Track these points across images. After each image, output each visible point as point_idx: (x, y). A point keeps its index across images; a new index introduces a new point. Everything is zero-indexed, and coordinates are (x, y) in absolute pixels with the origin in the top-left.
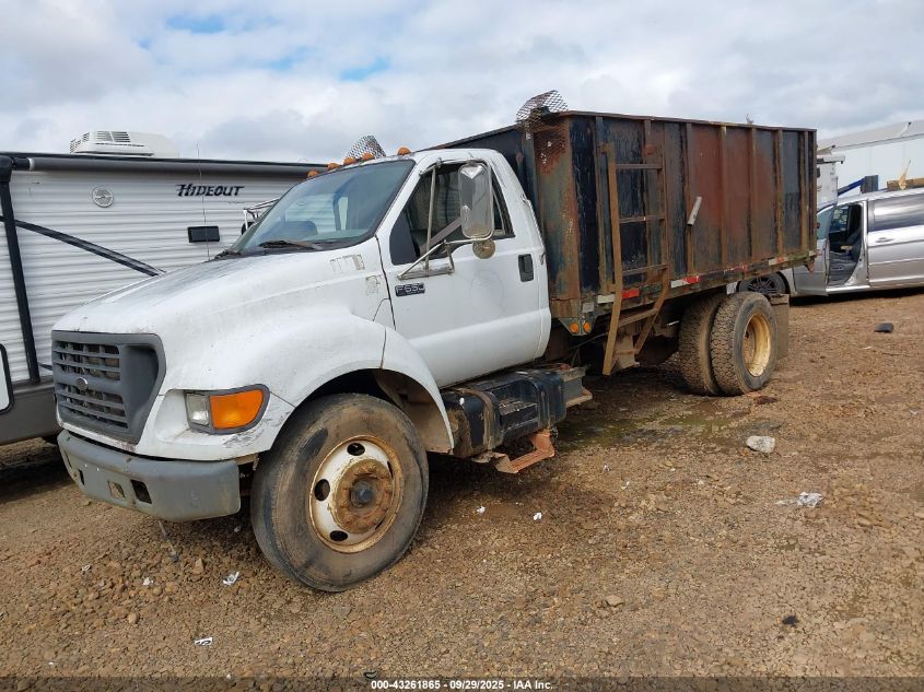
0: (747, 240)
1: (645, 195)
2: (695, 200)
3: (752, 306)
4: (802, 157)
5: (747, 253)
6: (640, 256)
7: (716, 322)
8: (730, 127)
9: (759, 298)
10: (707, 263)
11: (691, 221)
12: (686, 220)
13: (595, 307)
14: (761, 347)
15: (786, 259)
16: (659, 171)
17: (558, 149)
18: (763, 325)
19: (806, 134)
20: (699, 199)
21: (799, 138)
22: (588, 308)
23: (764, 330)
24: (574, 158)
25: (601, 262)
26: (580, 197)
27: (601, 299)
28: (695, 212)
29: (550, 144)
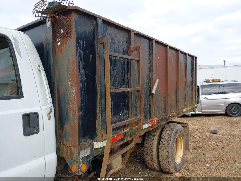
0: (176, 100)
1: (129, 75)
2: (155, 81)
3: (177, 131)
4: (193, 67)
5: (175, 106)
6: (125, 111)
7: (161, 139)
8: (171, 48)
9: (180, 127)
10: (159, 113)
11: (154, 92)
12: (150, 90)
13: (92, 151)
14: (179, 148)
15: (189, 108)
16: (138, 61)
17: (67, 35)
18: (180, 139)
19: (195, 58)
20: (158, 80)
21: (192, 59)
22: (86, 153)
23: (181, 140)
24: (78, 42)
25: (98, 118)
26: (82, 71)
27: (97, 145)
28: (155, 86)
29: (62, 31)
